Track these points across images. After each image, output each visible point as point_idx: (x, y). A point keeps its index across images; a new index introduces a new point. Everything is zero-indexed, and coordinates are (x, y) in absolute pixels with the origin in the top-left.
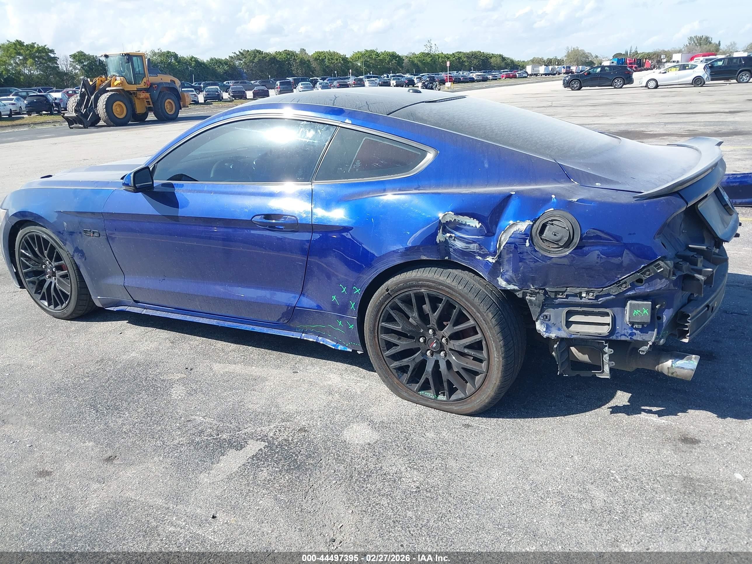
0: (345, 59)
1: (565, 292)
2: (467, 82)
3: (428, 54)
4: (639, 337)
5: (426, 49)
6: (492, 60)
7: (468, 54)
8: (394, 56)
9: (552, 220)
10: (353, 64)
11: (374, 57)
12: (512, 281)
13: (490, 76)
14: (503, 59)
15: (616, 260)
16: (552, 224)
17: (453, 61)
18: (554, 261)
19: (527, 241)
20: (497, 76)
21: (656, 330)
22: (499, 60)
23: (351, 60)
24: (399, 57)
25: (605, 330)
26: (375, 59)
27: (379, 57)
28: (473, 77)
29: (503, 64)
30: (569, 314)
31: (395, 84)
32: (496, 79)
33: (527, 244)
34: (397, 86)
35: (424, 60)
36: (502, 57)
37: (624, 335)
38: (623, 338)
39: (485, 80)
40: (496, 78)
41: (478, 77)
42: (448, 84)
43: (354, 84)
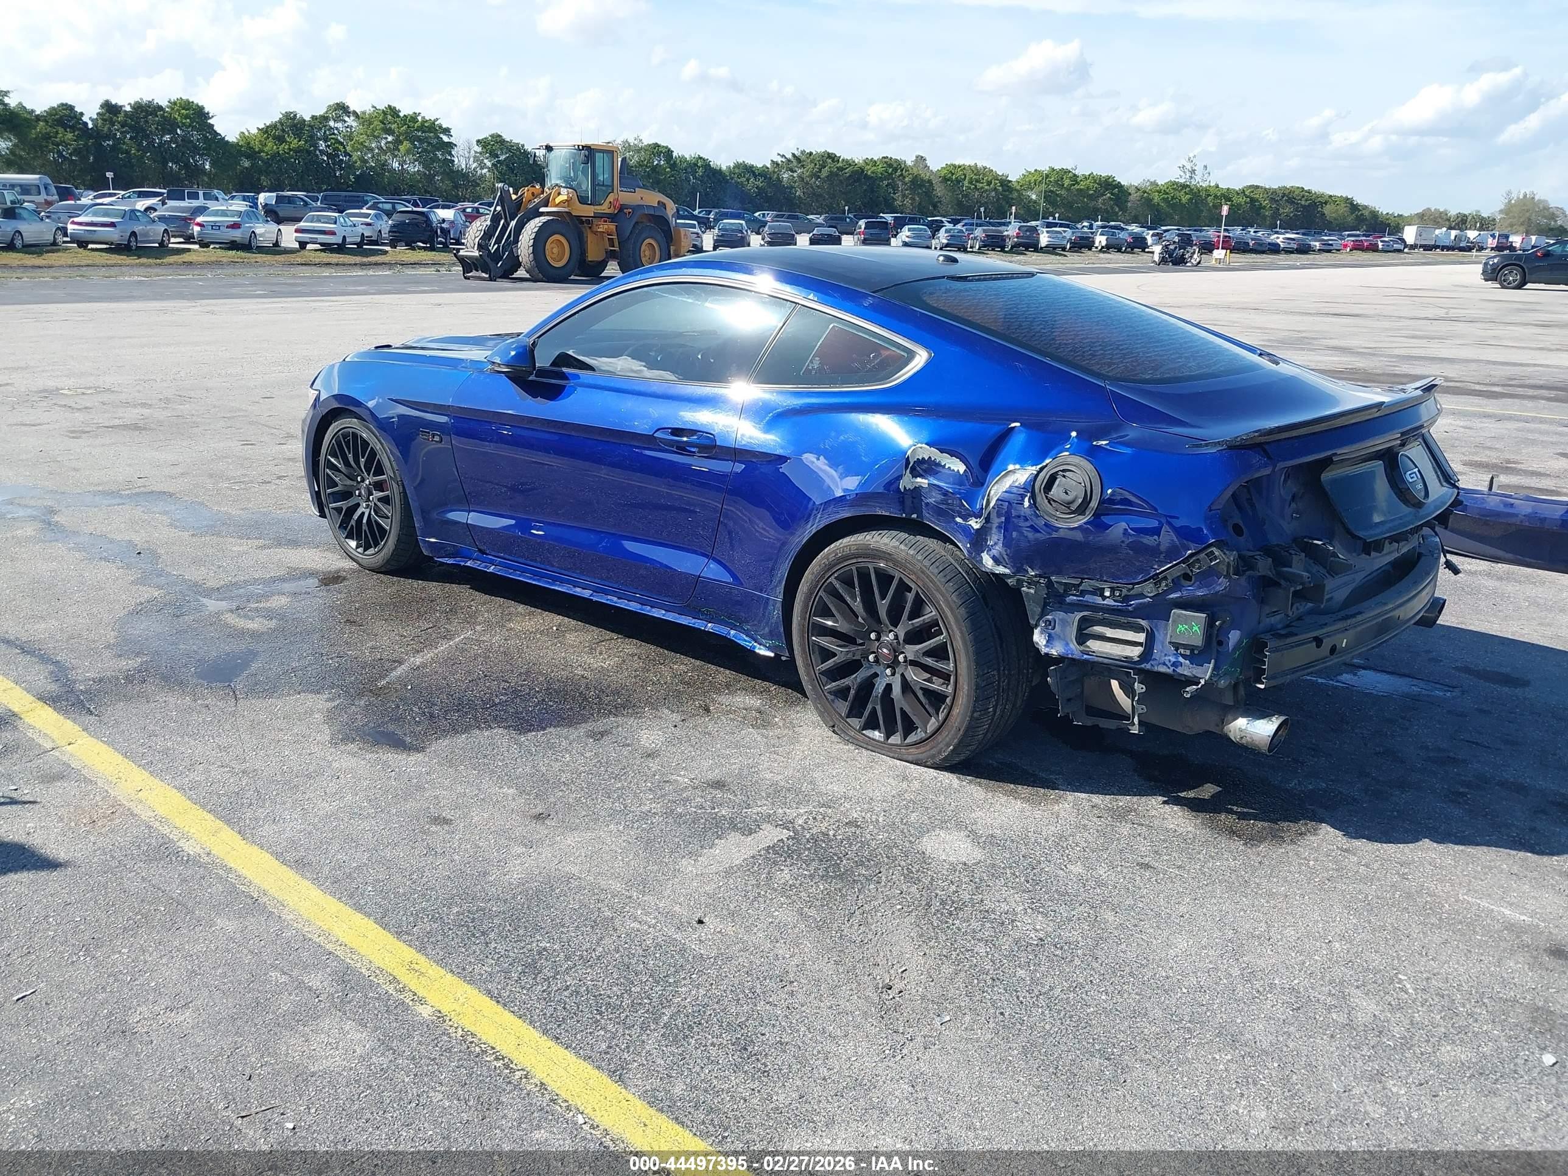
0: (1005, 183)
1: (1079, 585)
2: (1263, 252)
3: (1184, 186)
4: (1187, 669)
5: (1182, 174)
6: (1328, 210)
7: (1274, 192)
8: (1109, 185)
9: (1064, 471)
10: (1020, 195)
11: (1067, 183)
12: (1002, 560)
13: (1317, 244)
14: (1353, 207)
15: (1149, 540)
16: (1064, 476)
17: (1239, 205)
18: (1061, 534)
19: (1026, 499)
20: (1331, 245)
21: (1213, 661)
22: (1343, 209)
23: (1018, 188)
24: (1119, 186)
25: (1135, 652)
26: (1068, 190)
27: (1078, 183)
28: (1278, 241)
29: (1351, 219)
30: (1085, 622)
31: (1104, 243)
32: (1329, 251)
33: (1026, 504)
34: (1107, 248)
35: (1173, 198)
36: (1352, 204)
37: (1164, 664)
38: (1162, 669)
39: (1304, 250)
40: (1331, 248)
41: (1289, 244)
42: (1219, 253)
43: (1017, 237)
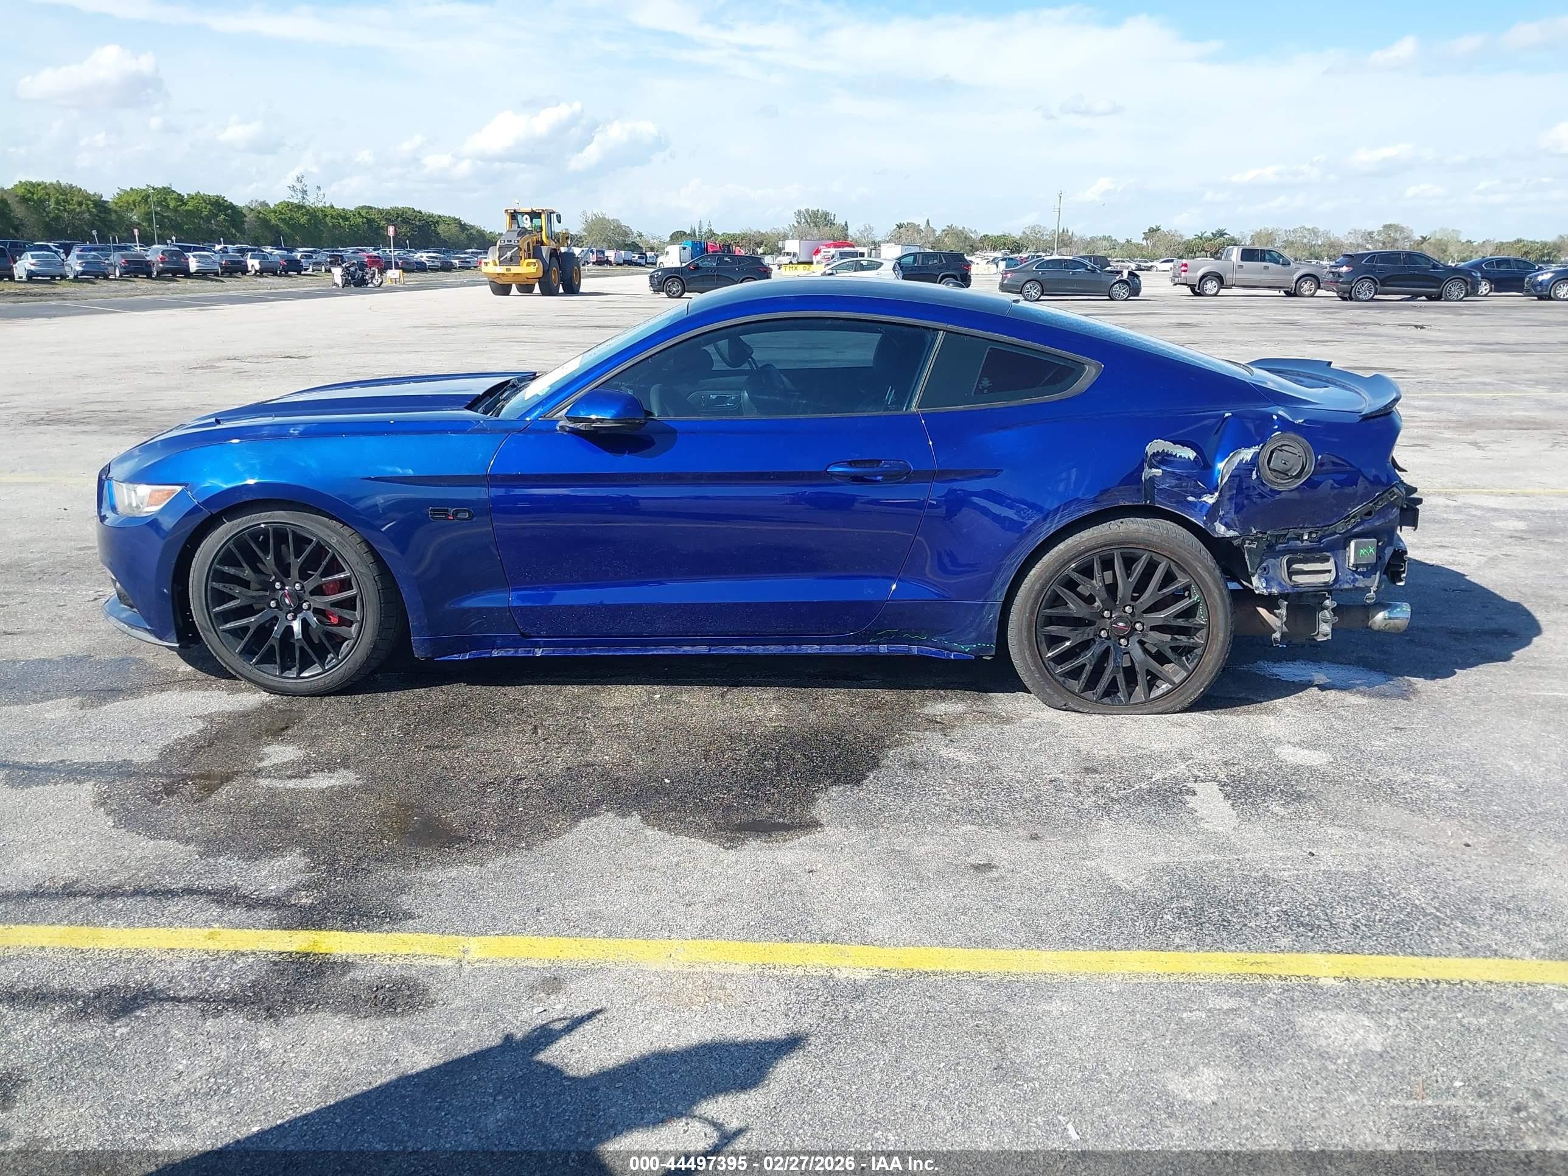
0: (100, 205)
1: (1286, 535)
2: (412, 271)
3: (300, 207)
4: (1361, 582)
5: (293, 194)
6: (441, 229)
7: (388, 212)
8: (219, 205)
9: (1282, 446)
10: (121, 218)
11: (172, 205)
12: (1233, 525)
13: (457, 261)
14: (463, 227)
15: (1349, 490)
16: (1281, 451)
17: (357, 226)
18: (1283, 495)
19: (1254, 472)
20: (469, 262)
21: (1378, 573)
22: (454, 229)
23: (115, 208)
24: (232, 207)
25: (1329, 578)
26: (175, 210)
27: (185, 204)
28: (423, 260)
29: (463, 237)
30: (1290, 563)
31: (257, 267)
32: (468, 268)
33: (1254, 476)
34: (261, 273)
35: (290, 219)
36: (461, 224)
37: (1347, 582)
38: (1347, 586)
39: (447, 267)
40: (469, 265)
41: (433, 262)
42: (393, 274)
43: (162, 263)
